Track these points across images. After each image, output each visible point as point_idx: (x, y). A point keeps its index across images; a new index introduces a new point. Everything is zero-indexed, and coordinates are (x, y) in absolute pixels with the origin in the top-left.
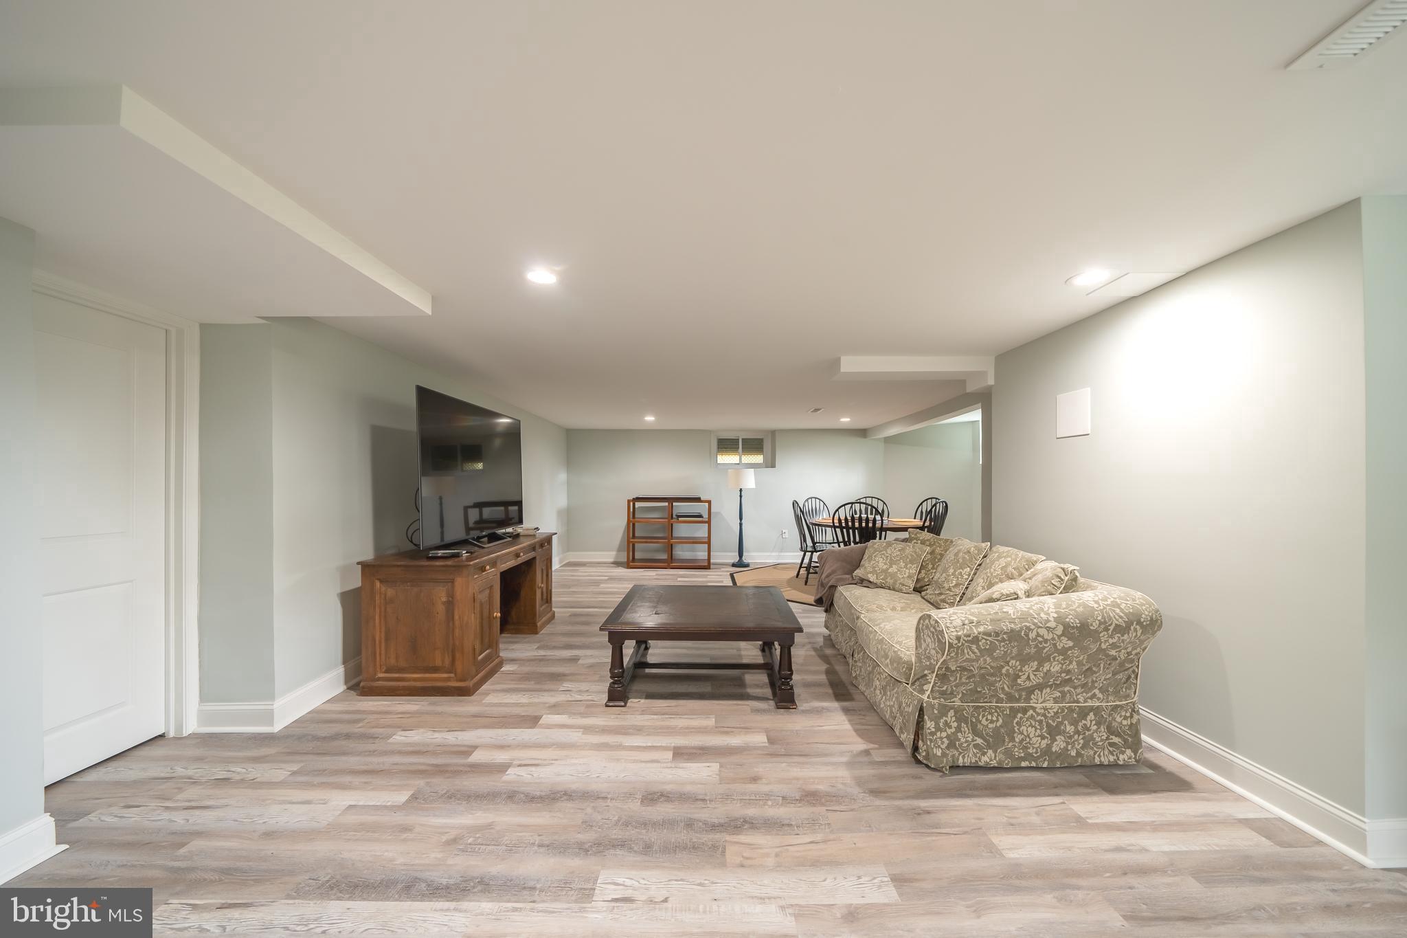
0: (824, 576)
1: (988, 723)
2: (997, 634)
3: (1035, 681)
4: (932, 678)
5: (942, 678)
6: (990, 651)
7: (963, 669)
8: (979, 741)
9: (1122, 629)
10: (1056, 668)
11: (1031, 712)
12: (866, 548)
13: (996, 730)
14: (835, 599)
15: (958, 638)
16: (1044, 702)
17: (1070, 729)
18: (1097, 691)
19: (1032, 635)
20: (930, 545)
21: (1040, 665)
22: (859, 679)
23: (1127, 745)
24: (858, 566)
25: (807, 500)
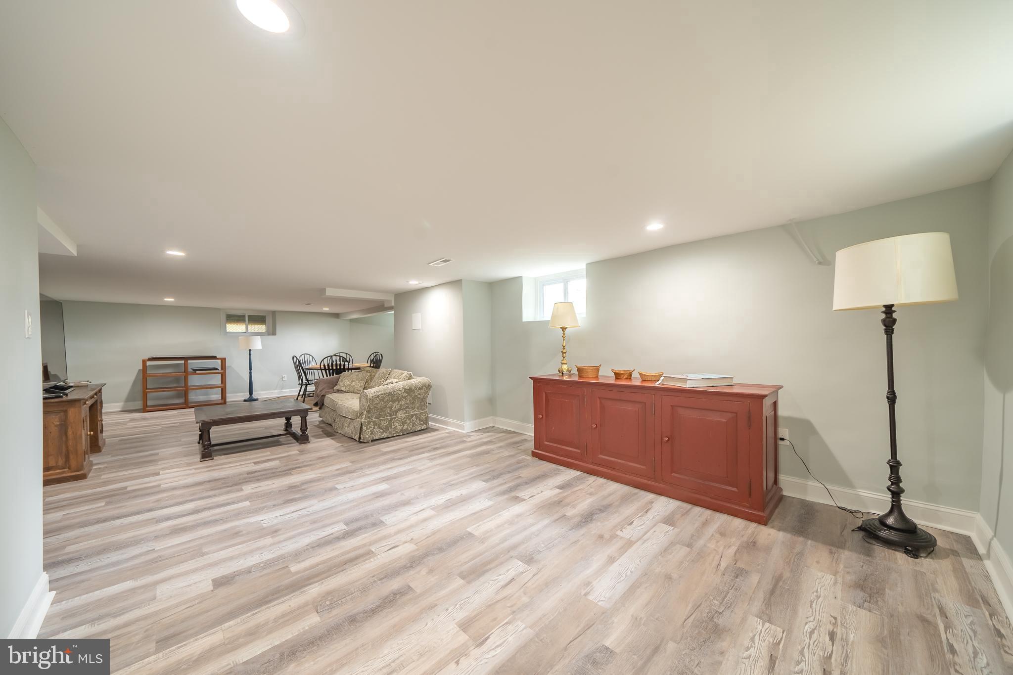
0: (318, 391)
1: (384, 424)
2: (385, 394)
3: (397, 408)
4: (365, 413)
5: (368, 412)
6: (383, 400)
7: (375, 407)
8: (381, 430)
9: (420, 389)
10: (403, 403)
11: (397, 418)
12: (340, 377)
13: (386, 426)
14: (325, 401)
15: (373, 397)
16: (401, 415)
17: (408, 422)
18: (416, 409)
19: (395, 393)
20: (370, 373)
21: (398, 402)
22: (338, 429)
23: (424, 423)
24: (336, 385)
25: (301, 355)
